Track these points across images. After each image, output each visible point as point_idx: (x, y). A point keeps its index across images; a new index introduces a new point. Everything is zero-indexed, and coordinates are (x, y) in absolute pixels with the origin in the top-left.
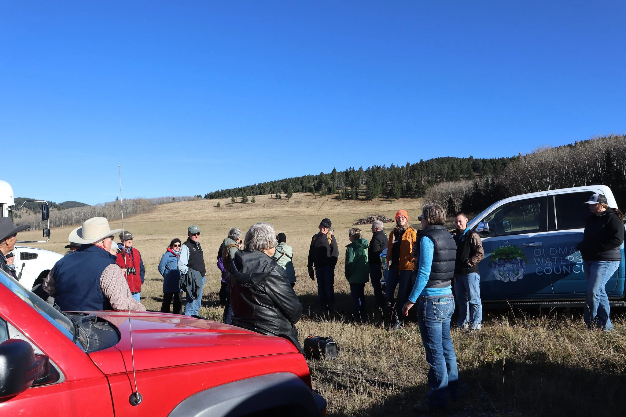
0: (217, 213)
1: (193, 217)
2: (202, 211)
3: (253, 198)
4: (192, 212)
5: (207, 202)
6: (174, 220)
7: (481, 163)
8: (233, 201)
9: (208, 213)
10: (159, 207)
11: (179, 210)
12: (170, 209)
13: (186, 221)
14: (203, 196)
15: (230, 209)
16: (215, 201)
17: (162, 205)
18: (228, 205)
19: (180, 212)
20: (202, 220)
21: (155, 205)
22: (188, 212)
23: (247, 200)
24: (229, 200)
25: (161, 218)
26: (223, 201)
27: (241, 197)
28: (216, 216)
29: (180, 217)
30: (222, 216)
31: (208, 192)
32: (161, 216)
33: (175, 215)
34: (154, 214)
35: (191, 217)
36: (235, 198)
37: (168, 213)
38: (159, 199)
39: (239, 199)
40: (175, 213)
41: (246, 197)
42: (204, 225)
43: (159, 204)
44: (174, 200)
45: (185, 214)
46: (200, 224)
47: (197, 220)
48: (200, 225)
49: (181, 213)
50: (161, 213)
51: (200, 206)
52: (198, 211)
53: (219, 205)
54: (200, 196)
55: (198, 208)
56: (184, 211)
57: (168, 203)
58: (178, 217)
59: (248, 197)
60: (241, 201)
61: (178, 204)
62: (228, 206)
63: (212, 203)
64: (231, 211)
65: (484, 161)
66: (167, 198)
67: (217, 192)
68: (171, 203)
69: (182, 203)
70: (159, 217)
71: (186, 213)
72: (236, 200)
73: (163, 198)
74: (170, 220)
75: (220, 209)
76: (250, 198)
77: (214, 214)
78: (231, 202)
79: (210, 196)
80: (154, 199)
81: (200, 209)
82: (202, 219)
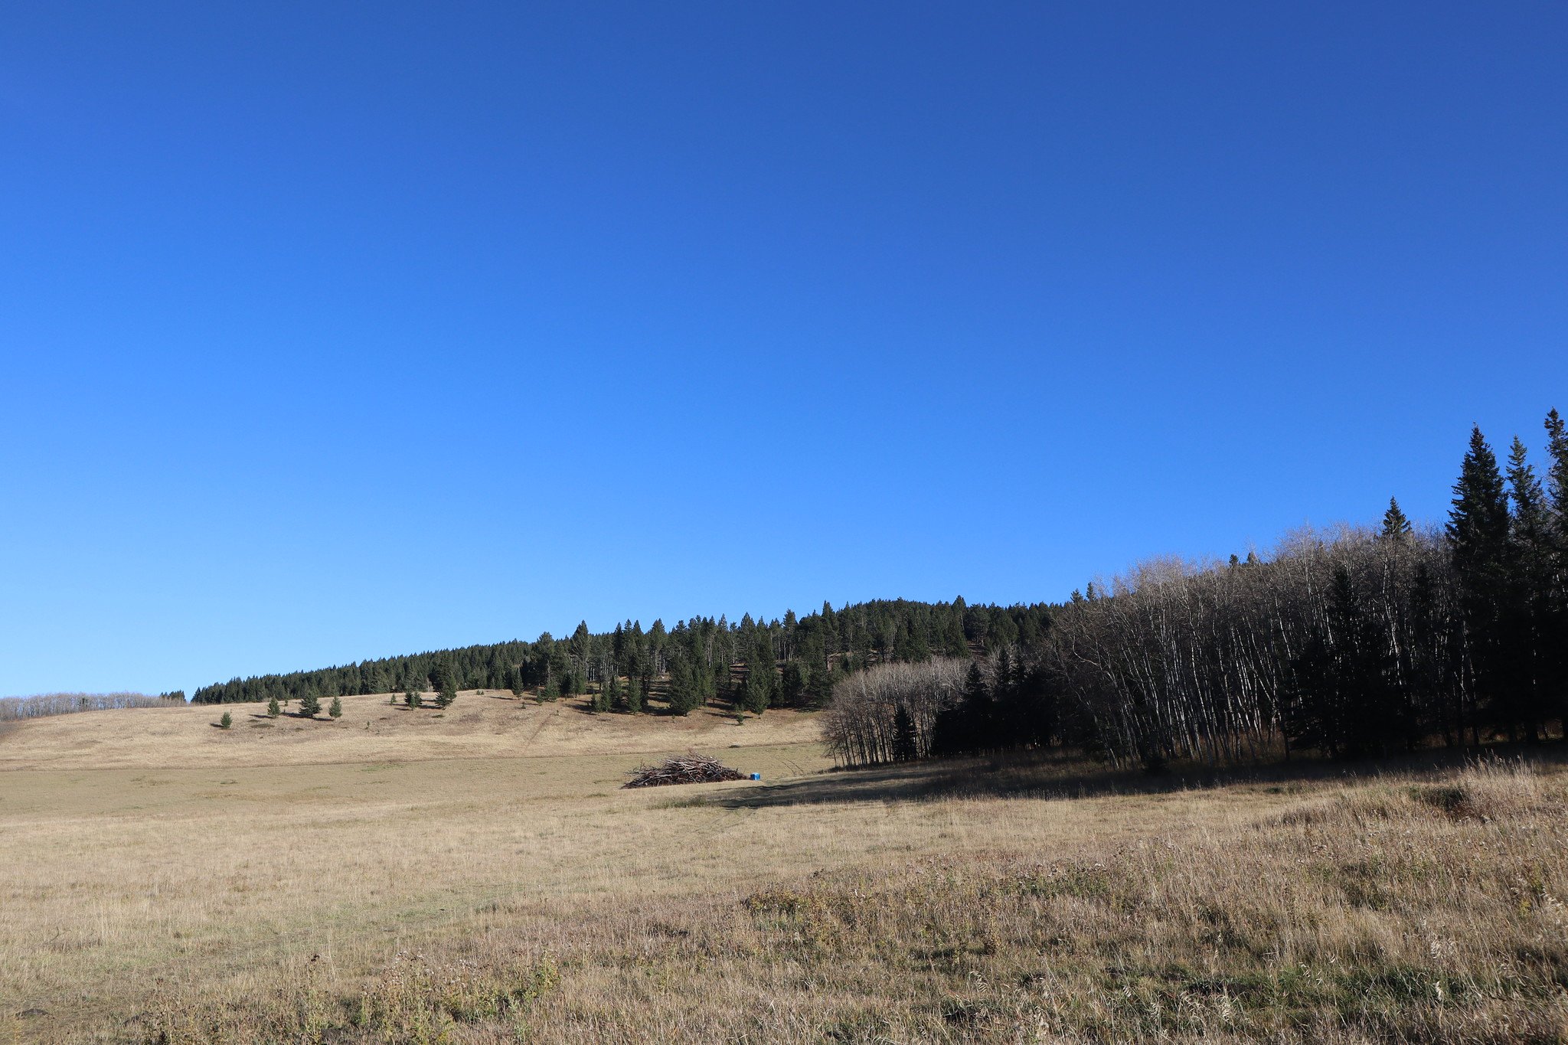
0: (216, 745)
1: (139, 758)
2: (169, 739)
3: (336, 703)
4: (137, 741)
5: (191, 712)
6: (69, 766)
7: (987, 617)
8: (274, 711)
9: (187, 746)
10: (30, 726)
11: (95, 735)
12: (65, 733)
13: (110, 769)
14: (189, 696)
15: (260, 736)
16: (218, 710)
17: (40, 721)
18: (255, 724)
19: (95, 742)
20: (165, 768)
21: (21, 718)
22: (123, 743)
23: (317, 709)
24: (262, 707)
25: (26, 760)
26: (240, 711)
27: (300, 701)
28: (211, 755)
29: (93, 759)
30: (230, 755)
31: (206, 683)
32: (26, 753)
33: (76, 752)
34: (7, 748)
35: (125, 758)
36: (281, 703)
37: (54, 743)
38: (35, 700)
39: (294, 705)
40: (80, 745)
41: (315, 700)
42: (167, 782)
43: (31, 715)
44: (84, 704)
45: (111, 749)
46: (155, 779)
47: (146, 767)
48: (154, 783)
49: (98, 746)
50: (31, 744)
51: (164, 724)
52: (157, 739)
53: (226, 722)
54: (178, 696)
55: (158, 729)
56: (110, 739)
57: (63, 713)
58: (84, 759)
59: (320, 700)
60: (297, 712)
61: (95, 718)
62: (256, 727)
63: (205, 716)
64: (261, 741)
65: (995, 612)
66: (60, 696)
67: (235, 683)
68: (72, 712)
69: (110, 715)
70: (21, 757)
71: (116, 745)
72: (282, 710)
73: (47, 698)
74: (56, 766)
75: (229, 735)
76: (325, 703)
77: (207, 749)
78: (266, 714)
79: (210, 696)
80: (15, 701)
81: (164, 734)
82: (165, 765)
